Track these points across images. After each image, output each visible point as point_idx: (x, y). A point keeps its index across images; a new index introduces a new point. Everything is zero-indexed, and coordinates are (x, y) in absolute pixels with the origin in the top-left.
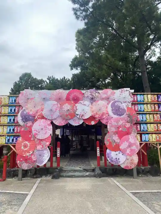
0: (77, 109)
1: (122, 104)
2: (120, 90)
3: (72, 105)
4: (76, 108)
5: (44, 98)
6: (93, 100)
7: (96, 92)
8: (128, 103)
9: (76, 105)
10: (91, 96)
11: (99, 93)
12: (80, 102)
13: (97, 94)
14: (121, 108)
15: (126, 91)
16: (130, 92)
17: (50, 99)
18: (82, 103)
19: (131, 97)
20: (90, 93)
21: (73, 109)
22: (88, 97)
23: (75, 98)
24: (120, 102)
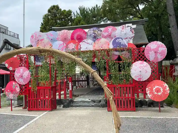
0: (81, 48)
1: (123, 40)
2: (121, 26)
3: (77, 44)
4: (80, 46)
5: (52, 39)
6: (95, 38)
7: (99, 31)
8: (129, 39)
9: (80, 44)
10: (93, 34)
11: (101, 31)
12: (84, 41)
13: (99, 32)
14: (122, 44)
15: (127, 27)
16: (131, 27)
17: (57, 40)
18: (86, 42)
19: (133, 33)
20: (92, 32)
21: (77, 48)
22: (90, 35)
23: (79, 37)
24: (120, 38)
